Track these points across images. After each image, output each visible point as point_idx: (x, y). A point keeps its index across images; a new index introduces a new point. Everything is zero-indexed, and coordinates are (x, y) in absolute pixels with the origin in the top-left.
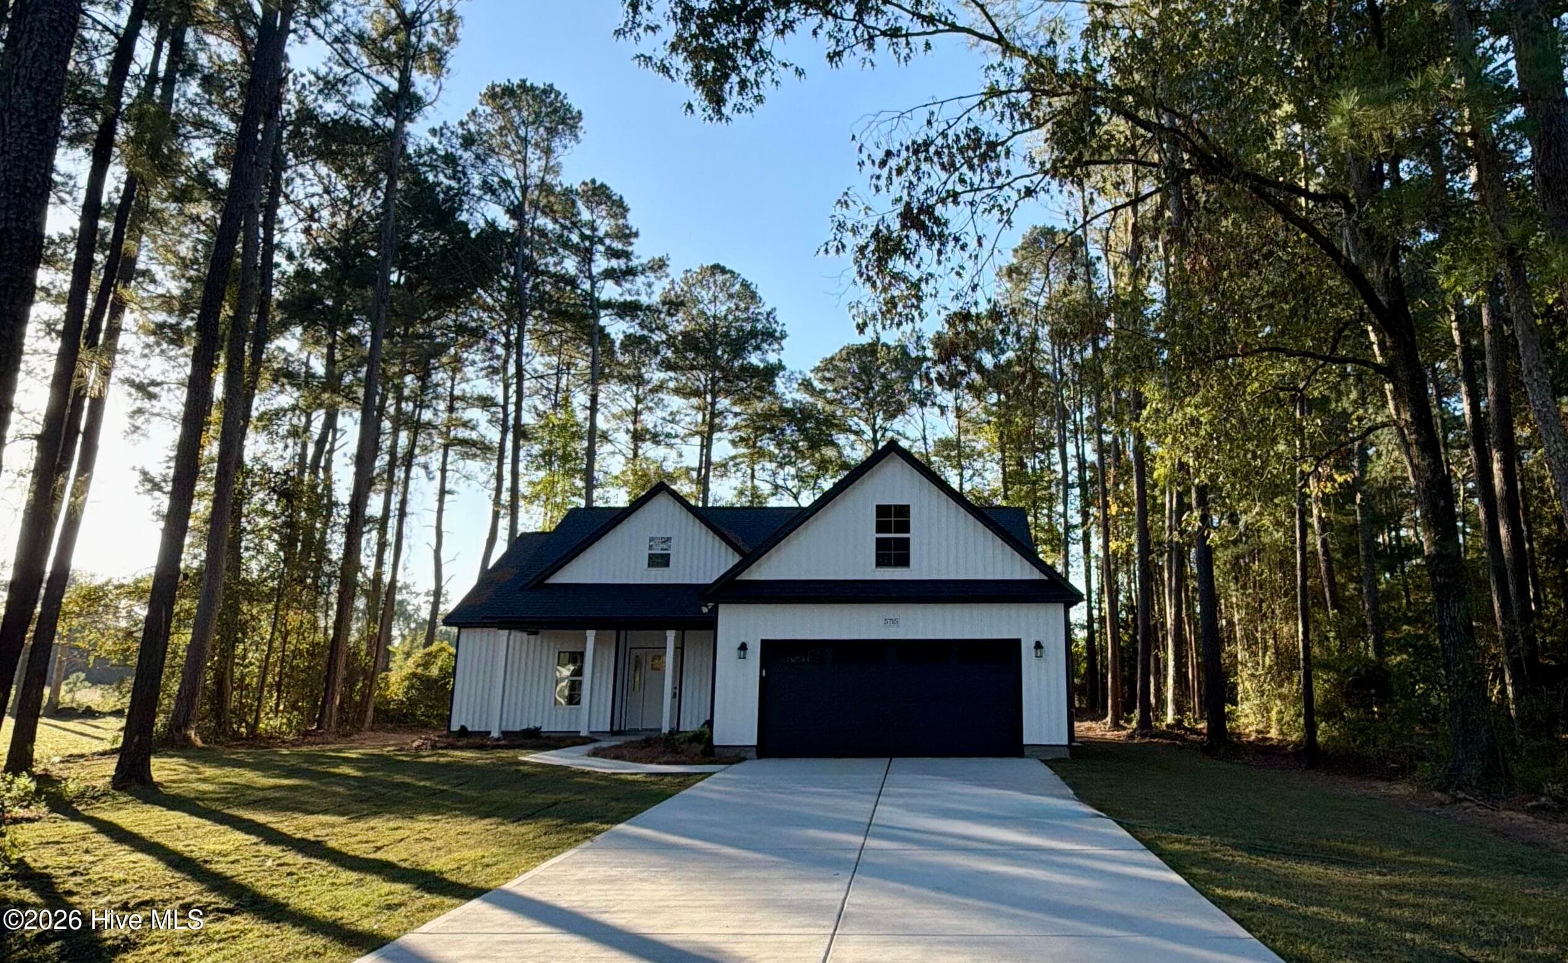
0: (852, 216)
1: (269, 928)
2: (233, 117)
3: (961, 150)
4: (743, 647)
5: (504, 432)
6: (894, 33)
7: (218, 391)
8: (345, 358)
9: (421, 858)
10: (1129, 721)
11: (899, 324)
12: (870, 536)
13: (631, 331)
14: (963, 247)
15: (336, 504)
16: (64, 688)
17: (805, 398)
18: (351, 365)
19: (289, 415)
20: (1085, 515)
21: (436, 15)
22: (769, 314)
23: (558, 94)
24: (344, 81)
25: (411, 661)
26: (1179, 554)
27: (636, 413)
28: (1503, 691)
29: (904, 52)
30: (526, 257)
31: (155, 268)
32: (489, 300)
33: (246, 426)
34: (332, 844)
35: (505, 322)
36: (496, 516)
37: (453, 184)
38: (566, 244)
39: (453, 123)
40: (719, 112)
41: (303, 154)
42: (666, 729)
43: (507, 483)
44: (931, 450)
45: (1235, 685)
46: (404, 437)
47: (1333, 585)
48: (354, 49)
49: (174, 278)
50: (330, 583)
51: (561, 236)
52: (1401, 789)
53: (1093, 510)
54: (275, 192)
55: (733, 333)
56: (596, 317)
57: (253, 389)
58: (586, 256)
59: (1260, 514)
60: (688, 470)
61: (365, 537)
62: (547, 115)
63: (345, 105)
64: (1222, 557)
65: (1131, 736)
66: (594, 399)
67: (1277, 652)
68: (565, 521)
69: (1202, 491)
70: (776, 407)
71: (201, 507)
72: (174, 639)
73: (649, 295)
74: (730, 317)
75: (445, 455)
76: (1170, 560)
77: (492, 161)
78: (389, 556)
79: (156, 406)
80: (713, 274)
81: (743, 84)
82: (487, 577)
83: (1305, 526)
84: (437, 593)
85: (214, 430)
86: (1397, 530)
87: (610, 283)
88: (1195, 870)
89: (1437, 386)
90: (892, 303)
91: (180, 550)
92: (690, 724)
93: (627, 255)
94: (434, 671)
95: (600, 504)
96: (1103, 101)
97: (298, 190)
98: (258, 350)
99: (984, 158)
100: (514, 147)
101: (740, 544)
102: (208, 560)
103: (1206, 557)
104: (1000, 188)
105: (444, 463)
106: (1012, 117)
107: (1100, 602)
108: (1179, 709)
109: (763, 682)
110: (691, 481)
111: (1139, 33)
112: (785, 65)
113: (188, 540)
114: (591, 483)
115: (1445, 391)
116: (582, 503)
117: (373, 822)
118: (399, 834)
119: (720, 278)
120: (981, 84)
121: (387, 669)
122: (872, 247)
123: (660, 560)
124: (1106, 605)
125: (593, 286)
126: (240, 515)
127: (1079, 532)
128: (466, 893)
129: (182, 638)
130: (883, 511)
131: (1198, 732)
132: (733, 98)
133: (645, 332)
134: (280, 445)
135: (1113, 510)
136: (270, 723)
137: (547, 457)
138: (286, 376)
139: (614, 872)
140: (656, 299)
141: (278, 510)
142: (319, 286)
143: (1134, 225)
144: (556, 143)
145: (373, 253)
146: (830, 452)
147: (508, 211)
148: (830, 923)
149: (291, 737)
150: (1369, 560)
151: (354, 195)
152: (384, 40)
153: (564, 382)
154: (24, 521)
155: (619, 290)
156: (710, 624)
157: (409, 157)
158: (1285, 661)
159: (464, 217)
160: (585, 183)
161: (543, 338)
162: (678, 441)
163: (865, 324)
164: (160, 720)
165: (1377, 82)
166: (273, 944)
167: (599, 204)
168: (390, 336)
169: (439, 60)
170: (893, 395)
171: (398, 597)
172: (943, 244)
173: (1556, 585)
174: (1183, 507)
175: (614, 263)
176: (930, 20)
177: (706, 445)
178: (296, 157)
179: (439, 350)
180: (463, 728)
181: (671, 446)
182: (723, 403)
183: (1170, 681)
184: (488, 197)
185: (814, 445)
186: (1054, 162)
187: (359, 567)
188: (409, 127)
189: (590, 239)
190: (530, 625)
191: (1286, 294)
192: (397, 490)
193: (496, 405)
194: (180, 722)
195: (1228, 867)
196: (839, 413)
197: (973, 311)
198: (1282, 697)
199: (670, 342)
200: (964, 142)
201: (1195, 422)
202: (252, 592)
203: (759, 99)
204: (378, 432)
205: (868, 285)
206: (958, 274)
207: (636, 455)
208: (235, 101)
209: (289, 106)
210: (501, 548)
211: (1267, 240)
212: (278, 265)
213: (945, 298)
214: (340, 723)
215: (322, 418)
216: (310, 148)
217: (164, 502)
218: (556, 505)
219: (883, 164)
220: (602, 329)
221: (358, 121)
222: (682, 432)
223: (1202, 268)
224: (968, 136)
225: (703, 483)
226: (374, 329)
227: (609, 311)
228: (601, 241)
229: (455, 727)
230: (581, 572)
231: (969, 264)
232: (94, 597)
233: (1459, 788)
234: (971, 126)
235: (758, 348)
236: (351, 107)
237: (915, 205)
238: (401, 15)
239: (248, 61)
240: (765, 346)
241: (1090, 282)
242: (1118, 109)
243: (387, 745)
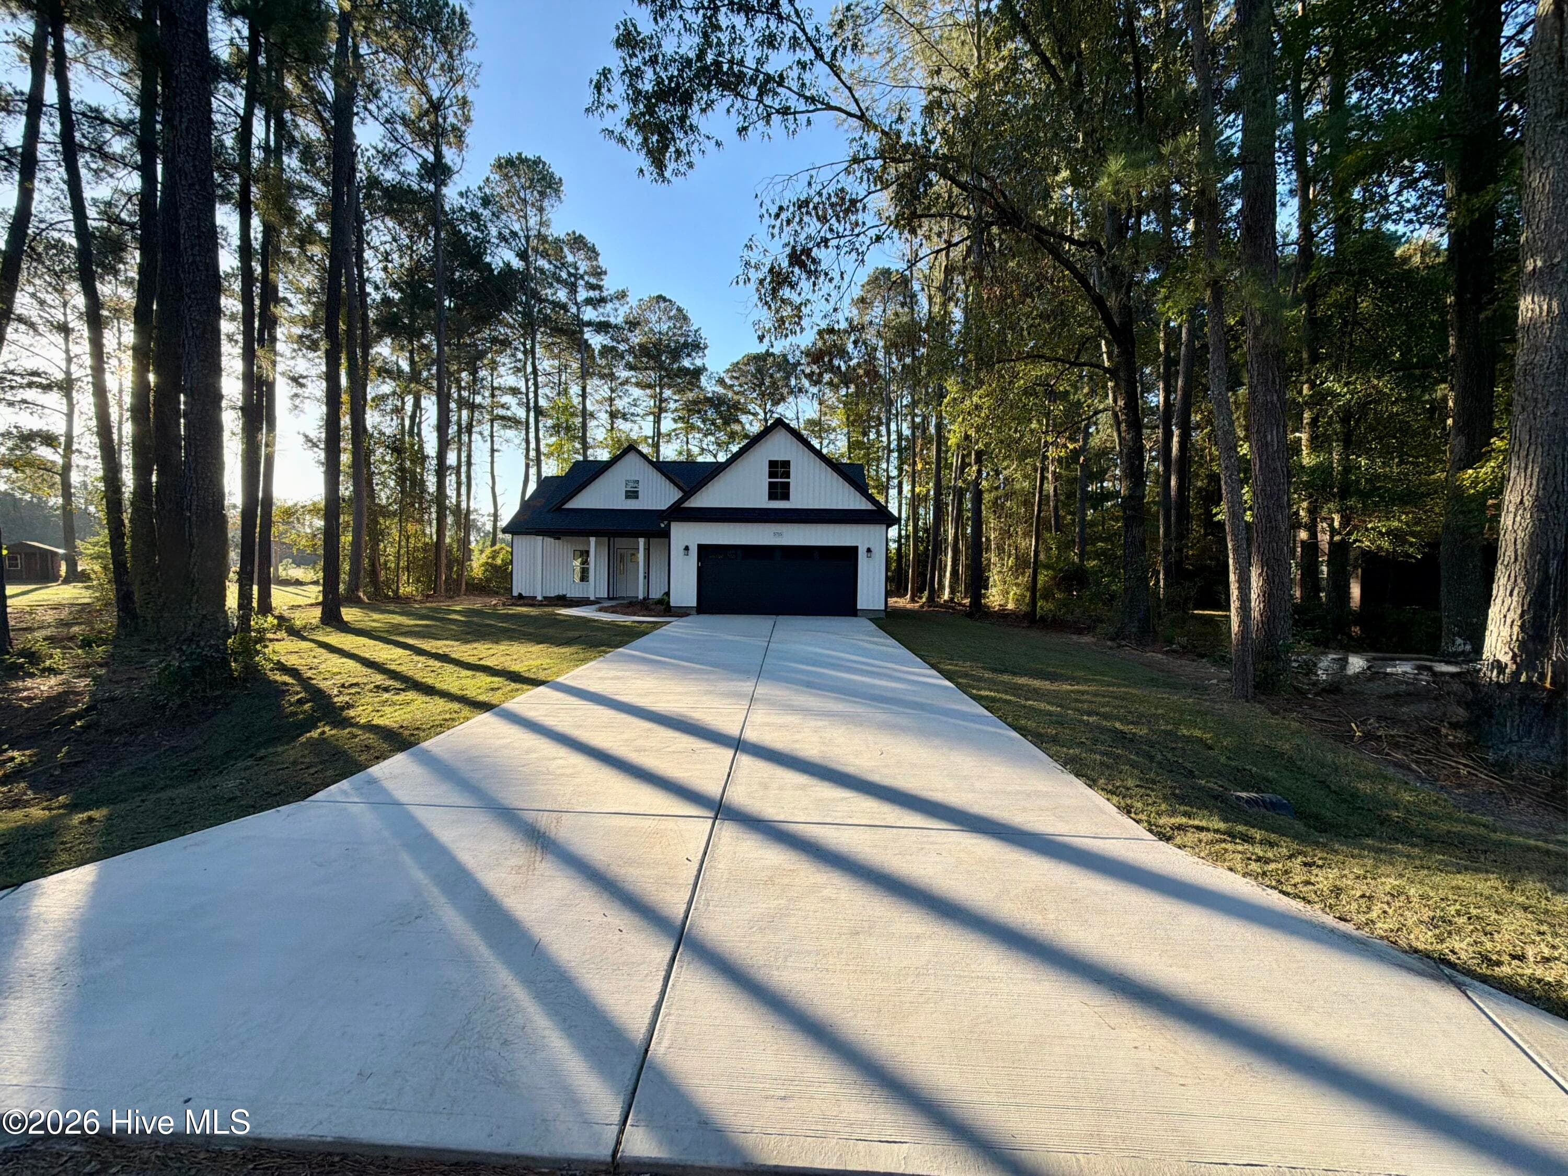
0: (754, 256)
1: (428, 699)
2: (325, 183)
3: (832, 205)
4: (687, 548)
5: (528, 411)
6: (785, 111)
7: (344, 381)
8: (422, 360)
9: (506, 664)
10: (921, 598)
11: (786, 336)
12: (765, 480)
13: (605, 342)
14: (831, 280)
15: (428, 457)
16: (280, 568)
17: (720, 390)
18: (426, 365)
19: (391, 398)
20: (900, 470)
21: (454, 101)
22: (696, 331)
23: (544, 164)
24: (395, 154)
25: (484, 555)
26: (959, 494)
27: (611, 400)
28: (1158, 582)
29: (792, 127)
30: (532, 289)
31: (289, 296)
32: (511, 320)
33: (365, 405)
34: (453, 656)
35: (523, 336)
36: (527, 466)
37: (479, 234)
38: (559, 280)
39: (474, 187)
40: (661, 174)
41: (375, 212)
42: (641, 597)
43: (533, 445)
44: (802, 426)
45: (988, 578)
46: (465, 413)
47: (1057, 516)
48: (400, 128)
49: (303, 303)
50: (430, 507)
51: (555, 273)
52: (1086, 639)
53: (906, 467)
54: (360, 240)
55: (672, 344)
56: (582, 332)
57: (366, 379)
58: (573, 289)
59: (1016, 470)
60: (646, 438)
61: (448, 478)
62: (538, 180)
63: (399, 173)
64: (987, 497)
65: (922, 607)
66: (584, 389)
67: (1017, 558)
68: (571, 469)
69: (979, 454)
70: (701, 397)
71: (345, 458)
72: (342, 539)
73: (616, 317)
74: (670, 334)
75: (492, 426)
76: (953, 500)
77: (504, 217)
78: (464, 490)
79: (305, 392)
80: (658, 302)
81: (678, 153)
82: (525, 505)
83: (1043, 478)
84: (496, 516)
85: (345, 408)
86: (1102, 483)
87: (589, 308)
88: (960, 680)
89: (1142, 385)
90: (782, 321)
91: (338, 484)
92: (656, 594)
93: (600, 288)
94: (499, 561)
95: (591, 458)
96: (934, 168)
97: (375, 238)
98: (366, 354)
99: (847, 211)
100: (517, 206)
101: (681, 484)
102: (354, 491)
103: (978, 496)
104: (858, 235)
105: (492, 432)
106: (869, 180)
107: (907, 526)
108: (953, 591)
109: (699, 568)
110: (649, 445)
111: (962, 114)
112: (708, 138)
113: (341, 478)
114: (585, 446)
115: (1148, 389)
116: (581, 458)
117: (475, 645)
118: (491, 652)
119: (662, 305)
120: (847, 152)
121: (470, 560)
122: (768, 280)
123: (632, 494)
124: (910, 528)
125: (579, 309)
126: (369, 464)
127: (896, 481)
128: (536, 683)
129: (346, 539)
130: (773, 464)
131: (964, 605)
132: (671, 166)
133: (614, 344)
134: (388, 418)
135: (919, 466)
136: (406, 589)
137: (556, 428)
138: (386, 372)
139: (620, 674)
140: (620, 320)
141: (393, 460)
142: (399, 309)
143: (946, 267)
144: (546, 203)
145: (431, 286)
146: (736, 427)
147: (518, 255)
148: (746, 703)
149: (418, 598)
150: (1082, 500)
151: (413, 243)
152: (420, 120)
153: (563, 378)
154: (243, 461)
155: (596, 313)
156: (665, 534)
157: (446, 214)
158: (1021, 564)
159: (488, 259)
160: (568, 234)
161: (548, 347)
162: (639, 418)
163: (763, 336)
164: (342, 587)
165: (1137, 149)
166: (430, 706)
167: (579, 250)
168: (448, 344)
169: (461, 136)
170: (777, 389)
171: (472, 517)
172: (816, 278)
173: (1200, 520)
174: (964, 465)
175: (592, 294)
176: (812, 100)
177: (657, 421)
178: (371, 213)
179: (481, 355)
180: (520, 595)
181: (634, 422)
182: (667, 393)
183: (948, 574)
184: (503, 244)
185: (727, 423)
186: (897, 216)
187: (446, 497)
188: (445, 190)
189: (574, 275)
190: (555, 534)
191: (1049, 316)
192: (464, 448)
193: (521, 393)
194: (353, 587)
195: (980, 679)
196: (742, 401)
197: (836, 327)
198: (1017, 585)
199: (631, 350)
200: (834, 200)
201: (978, 407)
202: (384, 511)
203: (690, 165)
204: (449, 410)
205: (766, 307)
206: (827, 300)
207: (612, 428)
208: (323, 170)
209: (361, 175)
210: (532, 487)
211: (1041, 276)
212: (369, 294)
213: (817, 319)
214: (447, 590)
215: (412, 401)
216: (379, 207)
217: (322, 455)
218: (565, 459)
219: (777, 216)
220: (586, 341)
221: (409, 186)
222: (641, 413)
223: (996, 296)
224: (837, 195)
225: (656, 446)
226: (438, 340)
227: (590, 329)
228: (582, 277)
229: (515, 593)
230: (586, 500)
231: (834, 293)
232: (289, 513)
233: (1123, 639)
234: (839, 186)
235: (689, 355)
236: (403, 174)
237: (799, 248)
238: (430, 100)
239: (328, 139)
240: (694, 354)
241: (913, 309)
242: (944, 175)
243: (477, 604)
